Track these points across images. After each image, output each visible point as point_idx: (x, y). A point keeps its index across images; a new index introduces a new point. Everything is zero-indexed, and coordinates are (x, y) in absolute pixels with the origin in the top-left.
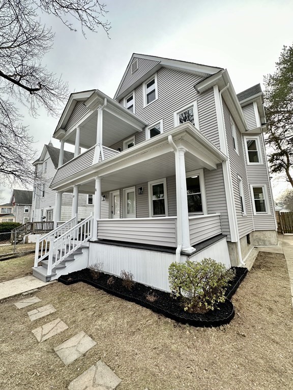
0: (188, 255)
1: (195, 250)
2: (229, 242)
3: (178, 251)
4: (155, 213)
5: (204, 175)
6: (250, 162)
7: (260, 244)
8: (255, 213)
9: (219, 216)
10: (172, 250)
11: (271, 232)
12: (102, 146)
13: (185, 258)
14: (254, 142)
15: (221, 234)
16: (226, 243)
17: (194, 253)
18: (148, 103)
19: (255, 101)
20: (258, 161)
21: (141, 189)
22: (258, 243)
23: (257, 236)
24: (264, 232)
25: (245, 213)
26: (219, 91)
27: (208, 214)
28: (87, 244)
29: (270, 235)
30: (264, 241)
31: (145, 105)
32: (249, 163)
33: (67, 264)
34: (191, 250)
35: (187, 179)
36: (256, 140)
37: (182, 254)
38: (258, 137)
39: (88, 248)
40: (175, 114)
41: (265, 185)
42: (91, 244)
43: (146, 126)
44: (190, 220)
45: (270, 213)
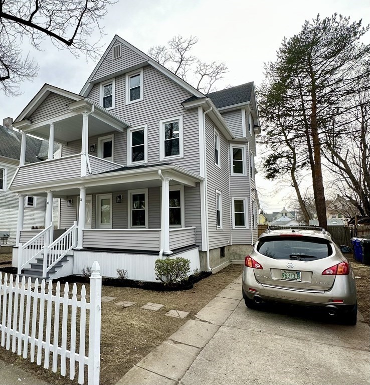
0: (168, 255)
1: (172, 252)
2: (200, 252)
3: (161, 253)
4: (135, 223)
5: (185, 191)
6: (234, 172)
7: (236, 258)
8: (234, 227)
9: (194, 229)
10: (156, 253)
11: (246, 246)
12: (88, 155)
13: (165, 258)
14: (240, 150)
15: (195, 245)
16: (198, 252)
17: (171, 254)
18: (131, 100)
19: (243, 108)
20: (241, 172)
21: (120, 197)
22: (234, 256)
23: (233, 250)
24: (241, 247)
25: (221, 227)
26: (203, 112)
27: (186, 227)
28: (72, 253)
29: (246, 249)
30: (240, 255)
31: (128, 101)
32: (233, 174)
33: (56, 269)
34: (169, 252)
35: (169, 192)
36: (242, 149)
37: (164, 255)
38: (244, 146)
39: (72, 256)
40: (161, 122)
41: (246, 198)
42: (76, 252)
43: (128, 127)
44: (170, 231)
45: (248, 228)
